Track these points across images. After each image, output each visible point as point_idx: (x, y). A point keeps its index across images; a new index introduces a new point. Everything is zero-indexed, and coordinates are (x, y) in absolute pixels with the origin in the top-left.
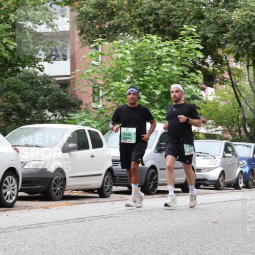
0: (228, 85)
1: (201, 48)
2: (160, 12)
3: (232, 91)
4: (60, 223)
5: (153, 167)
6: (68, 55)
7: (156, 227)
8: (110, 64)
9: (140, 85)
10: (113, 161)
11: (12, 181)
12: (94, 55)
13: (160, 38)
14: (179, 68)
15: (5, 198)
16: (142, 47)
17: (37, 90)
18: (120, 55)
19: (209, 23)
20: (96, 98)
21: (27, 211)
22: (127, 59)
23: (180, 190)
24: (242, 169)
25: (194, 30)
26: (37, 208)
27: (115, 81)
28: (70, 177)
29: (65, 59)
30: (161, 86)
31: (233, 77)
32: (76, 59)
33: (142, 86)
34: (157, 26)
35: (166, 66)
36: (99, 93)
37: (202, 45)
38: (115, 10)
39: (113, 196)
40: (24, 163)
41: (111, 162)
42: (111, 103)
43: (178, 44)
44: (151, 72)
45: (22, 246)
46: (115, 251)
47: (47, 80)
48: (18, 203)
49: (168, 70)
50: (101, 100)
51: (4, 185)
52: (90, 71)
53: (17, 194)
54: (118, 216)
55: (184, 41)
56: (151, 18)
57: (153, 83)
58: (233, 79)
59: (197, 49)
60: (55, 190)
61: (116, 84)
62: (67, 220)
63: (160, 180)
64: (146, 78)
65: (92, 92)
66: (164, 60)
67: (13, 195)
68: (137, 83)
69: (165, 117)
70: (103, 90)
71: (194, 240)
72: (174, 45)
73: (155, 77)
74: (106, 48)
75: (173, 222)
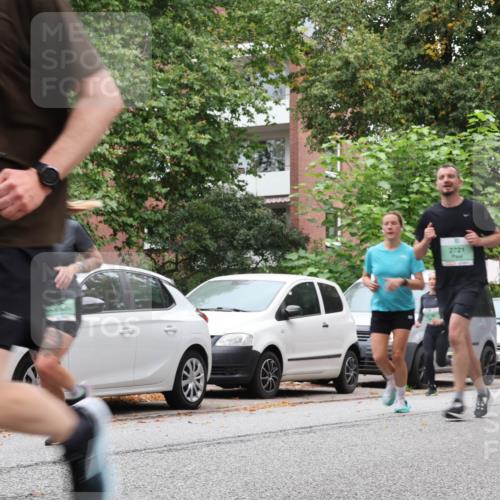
2: (440, 87)
4: (274, 435)
6: (287, 162)
7: (431, 442)
8: (354, 176)
9: (403, 208)
10: (359, 333)
11: (197, 367)
12: (328, 161)
13: (434, 132)
14: (467, 180)
15: (186, 394)
17: (235, 219)
18: (370, 162)
20: (332, 230)
21: (220, 414)
22: (381, 167)
26: (237, 410)
27: (361, 203)
28: (290, 360)
29: (282, 169)
32: (300, 169)
33: (406, 210)
34: (434, 111)
36: (336, 222)
39: (358, 390)
40: (215, 338)
41: (356, 336)
42: (355, 238)
44: (421, 186)
45: (213, 472)
46: (362, 482)
47: (252, 202)
48: (206, 402)
51: (184, 372)
52: (321, 187)
53: (205, 387)
56: (426, 99)
57: (425, 205)
60: (265, 382)
61: (364, 208)
62: (285, 431)
64: (413, 196)
67: (198, 389)
68: (398, 205)
70: (342, 217)
73: (429, 195)
74: (348, 149)
75: (458, 435)
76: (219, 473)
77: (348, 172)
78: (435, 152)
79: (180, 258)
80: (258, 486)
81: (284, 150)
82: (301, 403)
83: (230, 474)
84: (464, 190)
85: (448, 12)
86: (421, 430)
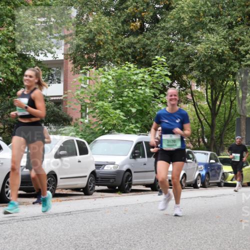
0: (190, 105)
1: (169, 74)
2: (138, 46)
3: (194, 109)
4: (51, 216)
5: (128, 170)
6: (62, 79)
7: (129, 219)
8: (95, 87)
9: (119, 104)
10: (96, 165)
12: (83, 79)
13: (136, 66)
14: (151, 91)
15: (7, 195)
16: (121, 73)
18: (104, 80)
19: (177, 55)
20: (84, 114)
21: (24, 206)
22: (109, 83)
23: (150, 189)
24: (200, 172)
25: (164, 60)
27: (99, 101)
28: (61, 178)
29: (60, 83)
30: (136, 105)
31: (195, 98)
32: (68, 83)
33: (121, 104)
34: (134, 57)
35: (141, 89)
36: (86, 110)
37: (170, 72)
38: (101, 43)
39: (95, 193)
41: (94, 167)
42: (96, 118)
43: (151, 71)
44: (129, 93)
45: (20, 235)
46: (95, 239)
49: (142, 92)
50: (87, 116)
51: (6, 184)
52: (79, 92)
54: (99, 211)
55: (156, 69)
56: (130, 51)
57: (130, 102)
58: (195, 100)
59: (166, 75)
61: (100, 103)
62: (57, 214)
63: (134, 181)
64: (124, 98)
65: (80, 109)
66: (139, 84)
68: (117, 102)
69: (139, 130)
70: (89, 107)
71: (160, 229)
72: (147, 71)
73: (132, 98)
74: (93, 73)
75: (143, 215)
76: (22, 235)
77: (93, 85)
78: (136, 76)
79: (6, 126)
80: (42, 242)
81: (60, 73)
82: (66, 200)
83: (28, 236)
84: (149, 96)
85: (142, 8)
86: (125, 213)
